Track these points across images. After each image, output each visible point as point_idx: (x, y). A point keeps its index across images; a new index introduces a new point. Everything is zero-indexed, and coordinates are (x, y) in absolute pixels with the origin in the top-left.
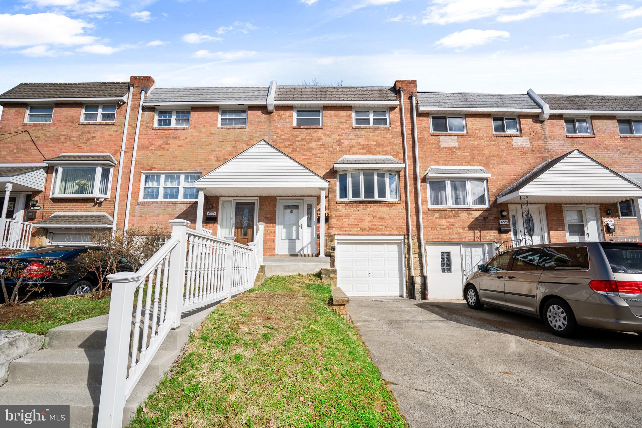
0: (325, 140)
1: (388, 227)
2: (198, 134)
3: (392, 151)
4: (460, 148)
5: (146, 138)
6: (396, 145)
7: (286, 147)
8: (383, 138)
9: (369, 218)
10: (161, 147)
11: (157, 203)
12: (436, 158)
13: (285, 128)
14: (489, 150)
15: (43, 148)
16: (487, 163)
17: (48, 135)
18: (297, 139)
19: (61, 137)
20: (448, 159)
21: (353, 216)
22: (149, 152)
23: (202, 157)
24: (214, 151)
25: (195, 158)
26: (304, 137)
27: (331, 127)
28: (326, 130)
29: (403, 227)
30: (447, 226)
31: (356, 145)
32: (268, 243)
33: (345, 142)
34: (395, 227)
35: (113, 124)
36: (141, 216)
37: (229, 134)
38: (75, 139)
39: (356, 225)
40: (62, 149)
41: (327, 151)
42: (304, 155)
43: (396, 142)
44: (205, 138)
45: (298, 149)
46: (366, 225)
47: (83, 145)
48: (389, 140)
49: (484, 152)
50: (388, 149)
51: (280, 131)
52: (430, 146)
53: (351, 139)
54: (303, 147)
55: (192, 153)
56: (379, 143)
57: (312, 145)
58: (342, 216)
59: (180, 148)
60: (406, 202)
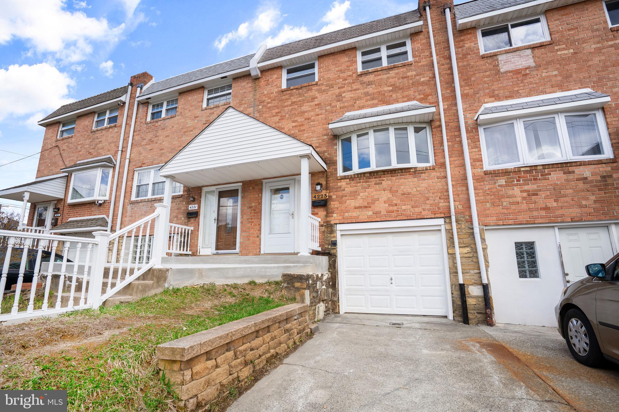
1: (417, 207)
2: (183, 120)
3: (417, 94)
4: (538, 67)
5: (139, 134)
6: (423, 84)
7: (273, 116)
8: (403, 78)
9: (385, 196)
10: (151, 141)
11: (144, 201)
12: (494, 90)
13: (272, 93)
14: (603, 58)
15: (66, 159)
16: (600, 79)
17: (71, 147)
18: (286, 104)
19: (78, 146)
20: (516, 89)
21: (361, 194)
22: (141, 147)
26: (295, 100)
27: (329, 79)
28: (322, 84)
29: (441, 204)
30: (524, 198)
31: (363, 96)
32: (251, 239)
33: (348, 95)
34: (428, 207)
35: (115, 126)
36: (132, 216)
37: (213, 113)
38: (87, 146)
39: (366, 207)
40: (78, 157)
41: (324, 111)
42: (294, 122)
43: (422, 80)
44: (190, 123)
45: (287, 116)
46: (381, 207)
47: (93, 150)
48: (411, 79)
49: (590, 63)
50: (411, 92)
51: (266, 99)
52: (482, 74)
53: (355, 90)
54: (293, 112)
55: (177, 142)
56: (397, 87)
57: (304, 107)
58: (346, 196)
59: (167, 139)
60: (443, 165)
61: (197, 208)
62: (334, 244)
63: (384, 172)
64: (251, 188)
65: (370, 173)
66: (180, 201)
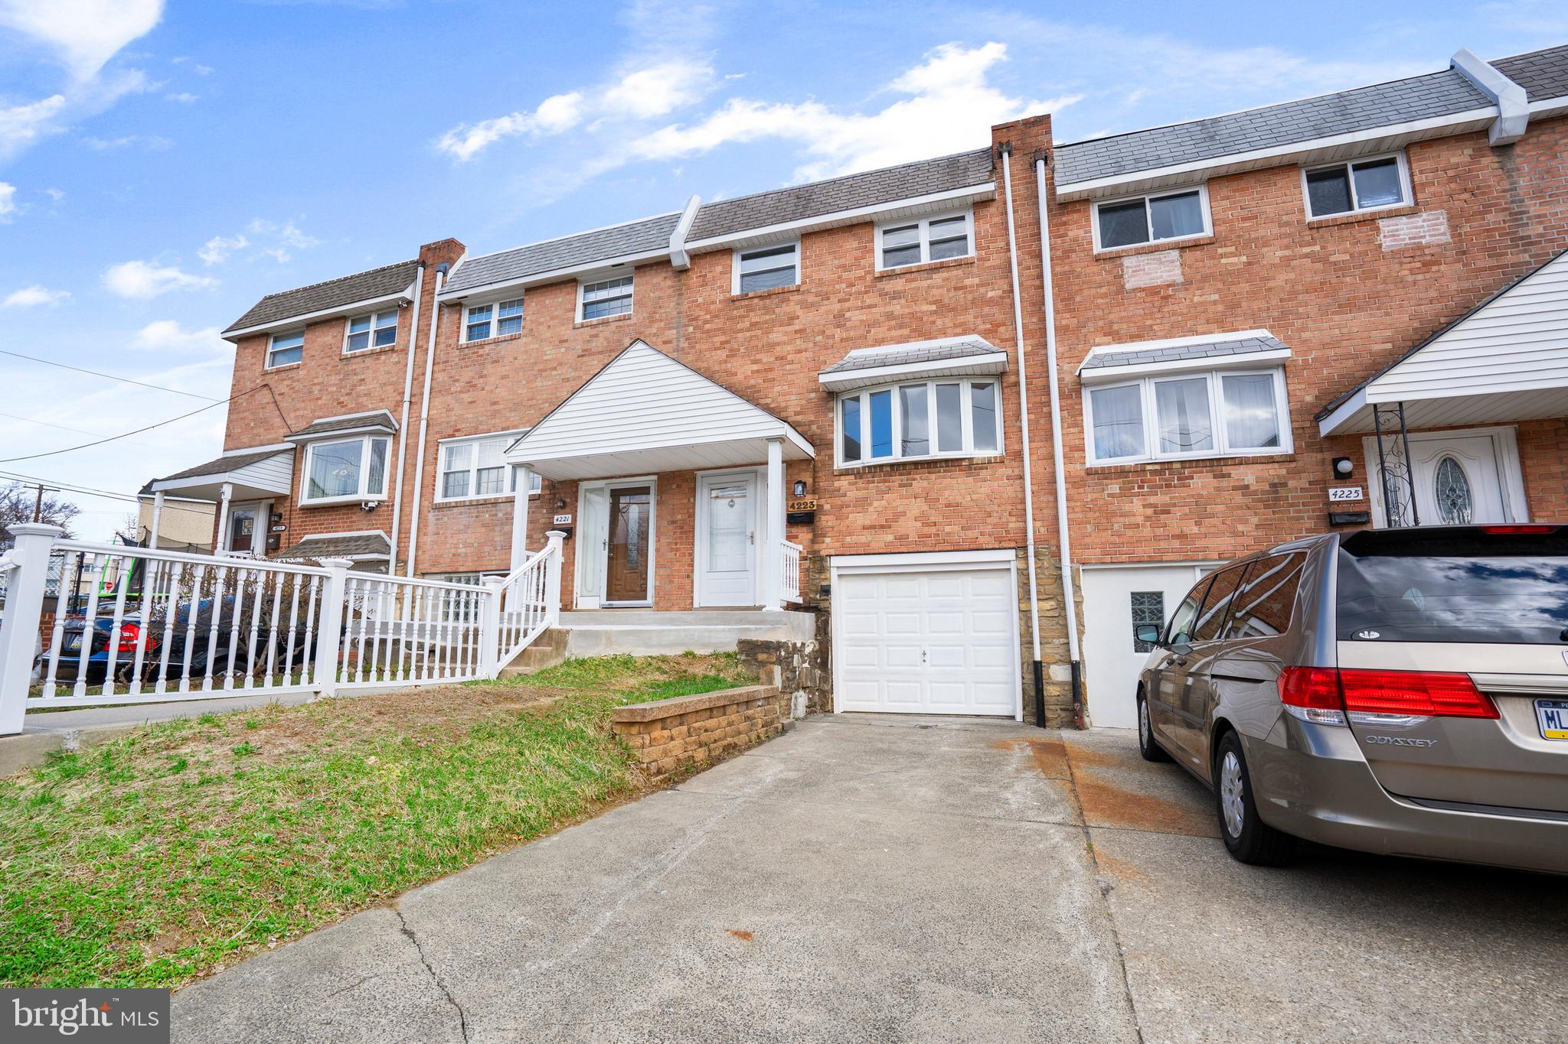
0: (805, 318)
1: (969, 528)
2: (537, 346)
3: (979, 321)
4: (1187, 283)
5: (445, 370)
6: (991, 302)
7: (716, 349)
8: (956, 289)
9: (917, 507)
10: (471, 385)
11: (462, 505)
12: (1111, 324)
13: (713, 303)
14: (1292, 276)
15: (288, 414)
16: (1284, 315)
17: (297, 388)
18: (739, 326)
19: (314, 387)
20: (1149, 322)
21: (876, 504)
22: (450, 397)
23: (545, 396)
24: (568, 380)
25: (532, 399)
26: (757, 319)
27: (821, 282)
28: (809, 292)
29: (1011, 525)
30: (1147, 518)
31: (883, 319)
32: (676, 580)
33: (855, 316)
34: (988, 529)
35: (392, 350)
36: (438, 534)
37: (596, 336)
38: (334, 389)
39: (882, 527)
40: (315, 411)
41: (811, 345)
42: (755, 362)
43: (990, 294)
44: (550, 353)
45: (742, 350)
46: (909, 526)
47: (346, 398)
48: (971, 292)
49: (1271, 284)
50: (969, 317)
51: (702, 313)
52: (1093, 291)
53: (870, 307)
54: (753, 343)
55: (525, 391)
56: (944, 306)
57: (775, 335)
58: (848, 506)
59: (505, 382)
60: (1018, 455)
61: (570, 521)
62: (826, 591)
63: (916, 464)
64: (674, 486)
65: (892, 465)
66: (536, 507)
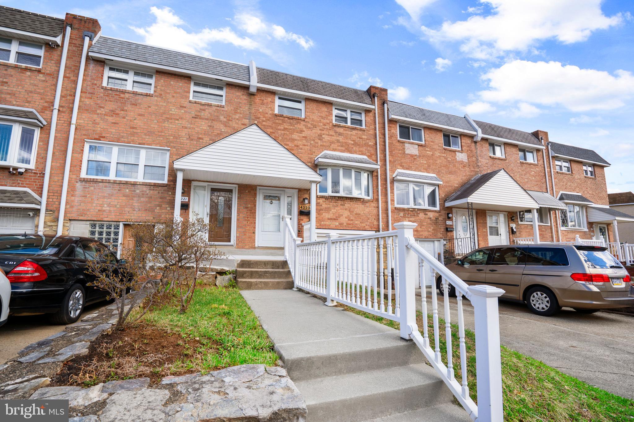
0: (307, 133)
1: (363, 223)
2: (165, 104)
3: (366, 152)
4: (420, 156)
5: (91, 98)
6: (370, 146)
8: (360, 138)
9: (346, 213)
10: (113, 113)
12: (402, 163)
13: (267, 113)
14: (441, 161)
16: (439, 171)
18: (279, 127)
20: (411, 165)
21: (333, 210)
22: (96, 116)
23: (170, 132)
24: (186, 128)
25: (161, 132)
26: (287, 127)
27: (313, 120)
28: (308, 122)
29: (375, 223)
31: (336, 141)
32: (247, 234)
33: (326, 138)
34: (368, 224)
35: (38, 71)
36: (86, 196)
37: (204, 110)
39: (335, 219)
41: (309, 144)
43: (370, 143)
44: (174, 111)
46: (344, 220)
48: (364, 141)
49: (437, 162)
50: (363, 149)
51: (261, 116)
52: (398, 151)
53: (331, 135)
54: (285, 136)
55: (157, 126)
56: (356, 143)
57: (294, 136)
58: (322, 210)
59: (141, 118)
60: (377, 200)
61: (187, 200)
63: (347, 198)
64: (247, 191)
65: (339, 197)
66: (164, 190)
